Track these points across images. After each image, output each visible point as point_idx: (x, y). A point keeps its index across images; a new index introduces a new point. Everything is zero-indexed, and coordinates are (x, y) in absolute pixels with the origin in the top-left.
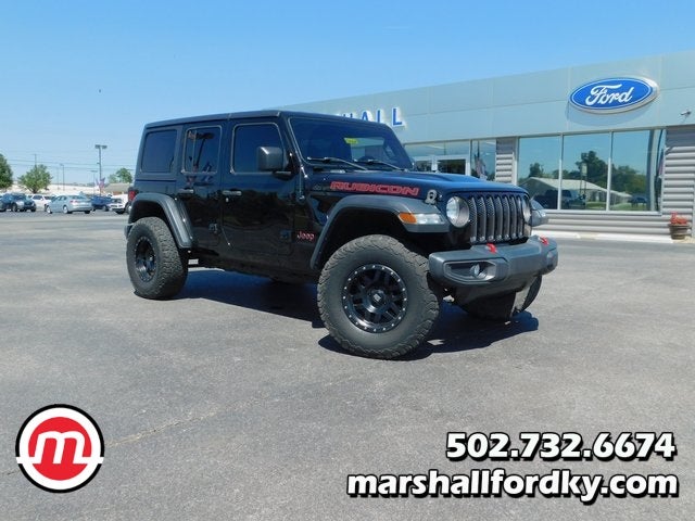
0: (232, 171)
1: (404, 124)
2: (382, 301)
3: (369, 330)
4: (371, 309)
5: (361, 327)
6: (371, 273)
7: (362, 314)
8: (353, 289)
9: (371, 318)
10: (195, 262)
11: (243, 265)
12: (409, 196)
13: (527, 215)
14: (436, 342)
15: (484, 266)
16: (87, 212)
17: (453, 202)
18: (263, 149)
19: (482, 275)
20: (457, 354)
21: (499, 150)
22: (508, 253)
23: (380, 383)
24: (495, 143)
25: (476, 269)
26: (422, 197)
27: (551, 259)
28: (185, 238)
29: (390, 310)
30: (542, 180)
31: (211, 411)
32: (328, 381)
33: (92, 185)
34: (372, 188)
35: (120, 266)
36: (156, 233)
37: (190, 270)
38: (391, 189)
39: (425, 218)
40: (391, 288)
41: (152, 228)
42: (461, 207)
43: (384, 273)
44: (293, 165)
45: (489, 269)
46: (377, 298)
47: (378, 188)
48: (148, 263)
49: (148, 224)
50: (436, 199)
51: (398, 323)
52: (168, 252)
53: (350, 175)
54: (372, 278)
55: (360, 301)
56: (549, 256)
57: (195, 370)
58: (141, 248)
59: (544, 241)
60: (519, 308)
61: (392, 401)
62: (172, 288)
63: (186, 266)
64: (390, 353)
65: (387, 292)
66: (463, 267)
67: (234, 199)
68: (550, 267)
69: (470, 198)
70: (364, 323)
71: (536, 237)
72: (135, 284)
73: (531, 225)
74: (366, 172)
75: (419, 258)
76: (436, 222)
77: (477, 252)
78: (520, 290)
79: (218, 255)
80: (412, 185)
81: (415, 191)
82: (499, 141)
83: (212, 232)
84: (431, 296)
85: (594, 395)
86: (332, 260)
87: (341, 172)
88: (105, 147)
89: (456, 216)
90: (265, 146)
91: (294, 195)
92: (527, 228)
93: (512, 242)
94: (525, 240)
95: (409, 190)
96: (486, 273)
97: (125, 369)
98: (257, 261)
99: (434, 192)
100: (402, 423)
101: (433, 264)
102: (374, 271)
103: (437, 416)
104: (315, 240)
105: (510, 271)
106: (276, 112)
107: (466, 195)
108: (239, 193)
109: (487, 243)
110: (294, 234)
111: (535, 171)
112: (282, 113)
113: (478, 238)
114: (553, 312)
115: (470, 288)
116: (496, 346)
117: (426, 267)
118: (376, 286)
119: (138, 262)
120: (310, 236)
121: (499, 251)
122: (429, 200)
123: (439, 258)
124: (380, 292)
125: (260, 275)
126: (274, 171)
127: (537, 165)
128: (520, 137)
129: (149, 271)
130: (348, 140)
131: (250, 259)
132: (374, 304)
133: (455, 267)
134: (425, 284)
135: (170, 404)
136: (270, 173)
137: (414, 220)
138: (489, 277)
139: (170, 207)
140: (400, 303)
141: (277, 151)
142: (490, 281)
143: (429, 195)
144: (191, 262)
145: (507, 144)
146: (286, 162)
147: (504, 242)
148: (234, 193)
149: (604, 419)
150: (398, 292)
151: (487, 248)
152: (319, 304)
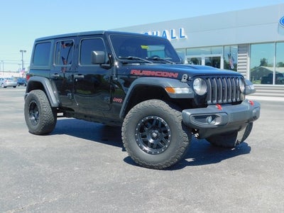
0: (79, 64)
1: (186, 37)
2: (157, 137)
3: (150, 153)
4: (151, 141)
5: (145, 151)
6: (151, 121)
7: (146, 143)
8: (141, 130)
9: (152, 146)
10: (62, 114)
11: (86, 116)
12: (173, 78)
13: (242, 88)
14: (189, 160)
15: (214, 117)
16: (15, 87)
17: (197, 81)
18: (95, 52)
19: (213, 122)
20: (200, 167)
21: (239, 51)
22: (230, 110)
23: (153, 183)
24: (237, 47)
25: (210, 119)
26: (179, 79)
27: (256, 113)
28: (55, 102)
29: (162, 142)
30: (267, 68)
31: (56, 197)
32: (124, 181)
33: (18, 72)
34: (153, 73)
35: (22, 116)
36: (39, 99)
37: (58, 119)
38: (163, 74)
39: (180, 90)
40: (163, 129)
41: (37, 96)
42: (202, 84)
43: (158, 121)
44: (111, 61)
45: (217, 119)
46: (155, 135)
47: (156, 74)
48: (36, 115)
49: (35, 94)
50: (187, 79)
51: (166, 149)
52: (45, 109)
53: (143, 66)
54: (152, 124)
55: (145, 137)
56: (254, 111)
57: (51, 175)
58: (32, 107)
59: (251, 103)
60: (240, 141)
61: (158, 193)
62: (48, 129)
63: (56, 117)
64: (162, 166)
65: (160, 132)
66: (203, 117)
67: (80, 80)
68: (255, 118)
69: (207, 79)
70: (147, 149)
71: (247, 101)
72: (29, 126)
73: (245, 94)
74: (152, 64)
75: (177, 113)
76: (187, 92)
77: (211, 109)
78: (239, 130)
79: (73, 111)
80: (174, 72)
81: (177, 75)
82: (239, 46)
83: (69, 98)
84: (184, 134)
85: (274, 191)
86: (129, 113)
87: (138, 64)
88: (25, 51)
89: (199, 89)
90: (96, 50)
91: (112, 77)
92: (242, 95)
93: (233, 103)
94: (240, 102)
95: (172, 74)
96: (215, 121)
97: (14, 174)
98: (94, 114)
99: (186, 75)
100: (160, 206)
101: (184, 116)
102: (153, 120)
103: (181, 202)
104: (122, 103)
105: (230, 120)
106: (102, 31)
107: (205, 77)
108: (83, 76)
109: (218, 104)
110: (111, 99)
111: (263, 63)
112: (106, 32)
113: (212, 101)
114: (261, 143)
115: (207, 129)
116: (224, 162)
117: (181, 118)
118: (154, 128)
119: (30, 114)
120: (120, 100)
121: (223, 108)
122: (183, 80)
123: (188, 113)
124: (156, 131)
125: (95, 122)
126: (101, 64)
127: (264, 60)
128: (251, 44)
129: (36, 119)
130: (143, 47)
131: (90, 113)
132: (153, 138)
133: (197, 117)
134: (180, 127)
135: (34, 193)
136: (99, 65)
137: (174, 91)
138: (217, 123)
139: (47, 84)
140: (167, 138)
141: (102, 53)
142: (218, 125)
143: (183, 77)
144: (58, 114)
145: (244, 48)
146: (107, 59)
147: (228, 103)
148: (80, 76)
149: (277, 205)
150: (166, 132)
151: (216, 107)
152: (123, 138)
